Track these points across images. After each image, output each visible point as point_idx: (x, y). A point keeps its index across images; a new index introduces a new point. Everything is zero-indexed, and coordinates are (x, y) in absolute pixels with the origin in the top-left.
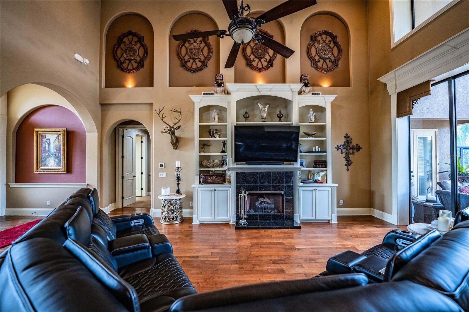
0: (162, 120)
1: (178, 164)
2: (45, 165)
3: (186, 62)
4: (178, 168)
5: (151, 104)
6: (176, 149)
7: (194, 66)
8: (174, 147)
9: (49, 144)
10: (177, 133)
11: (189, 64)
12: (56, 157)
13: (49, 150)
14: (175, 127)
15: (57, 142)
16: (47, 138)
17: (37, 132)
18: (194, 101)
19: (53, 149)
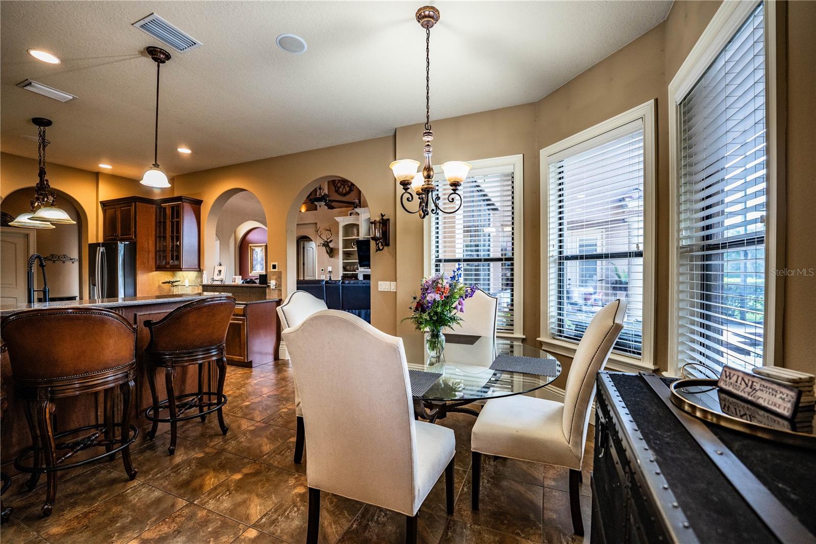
0: (320, 236)
1: (330, 269)
2: (255, 270)
3: (339, 188)
4: (330, 271)
5: (316, 223)
6: (332, 257)
7: (344, 192)
8: (329, 256)
9: (257, 255)
10: (331, 245)
11: (341, 190)
12: (261, 264)
13: (257, 259)
14: (328, 241)
15: (261, 254)
16: (256, 250)
17: (250, 247)
18: (339, 221)
19: (259, 259)
